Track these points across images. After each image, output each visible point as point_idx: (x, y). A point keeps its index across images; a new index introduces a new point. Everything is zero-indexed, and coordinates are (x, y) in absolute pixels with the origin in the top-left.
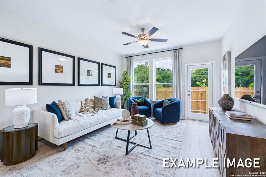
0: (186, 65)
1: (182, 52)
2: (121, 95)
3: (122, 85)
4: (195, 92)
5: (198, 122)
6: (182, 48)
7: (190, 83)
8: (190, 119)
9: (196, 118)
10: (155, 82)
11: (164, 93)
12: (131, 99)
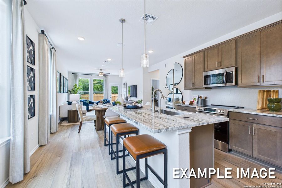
0: (110, 84)
6: (108, 76)
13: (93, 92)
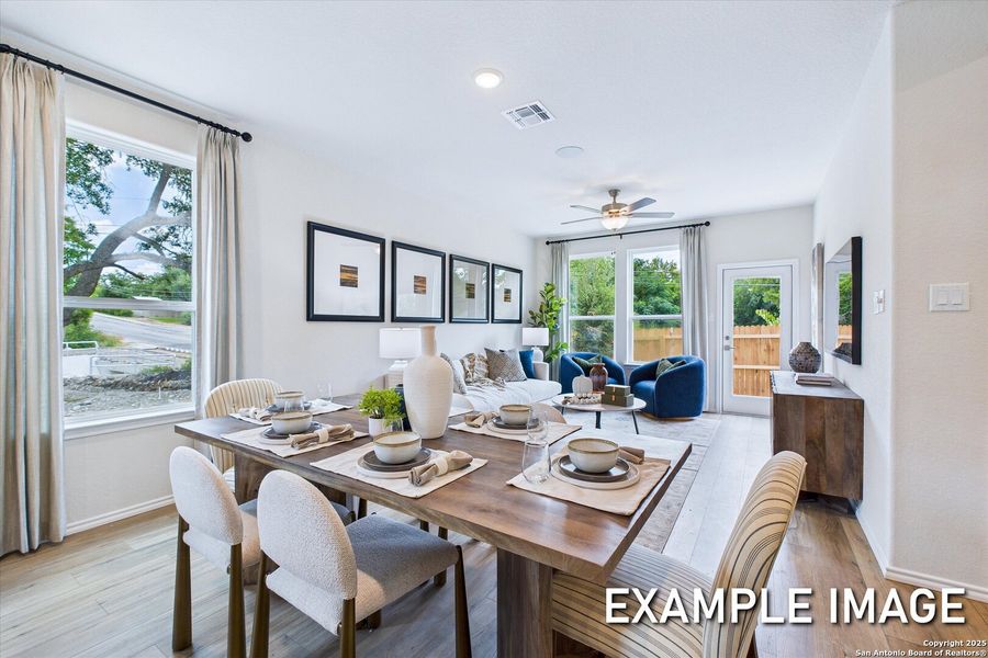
0: (720, 267)
1: (710, 234)
2: (541, 347)
3: (538, 320)
4: (748, 342)
5: (750, 419)
6: (708, 224)
7: (730, 316)
8: (729, 413)
9: (744, 409)
10: (630, 314)
11: (651, 344)
12: (569, 358)
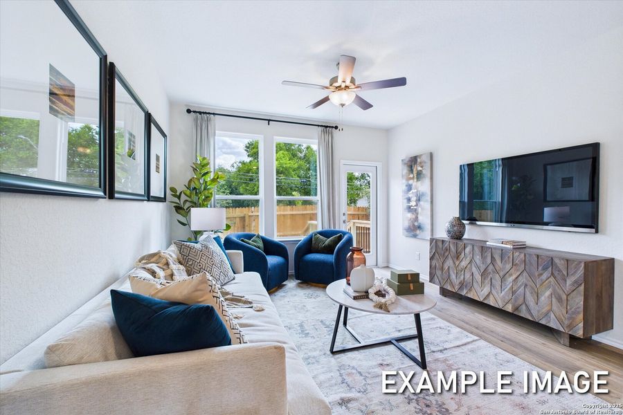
0: (342, 162)
1: (335, 133)
6: (336, 127)
10: (275, 194)
13: (276, 197)
